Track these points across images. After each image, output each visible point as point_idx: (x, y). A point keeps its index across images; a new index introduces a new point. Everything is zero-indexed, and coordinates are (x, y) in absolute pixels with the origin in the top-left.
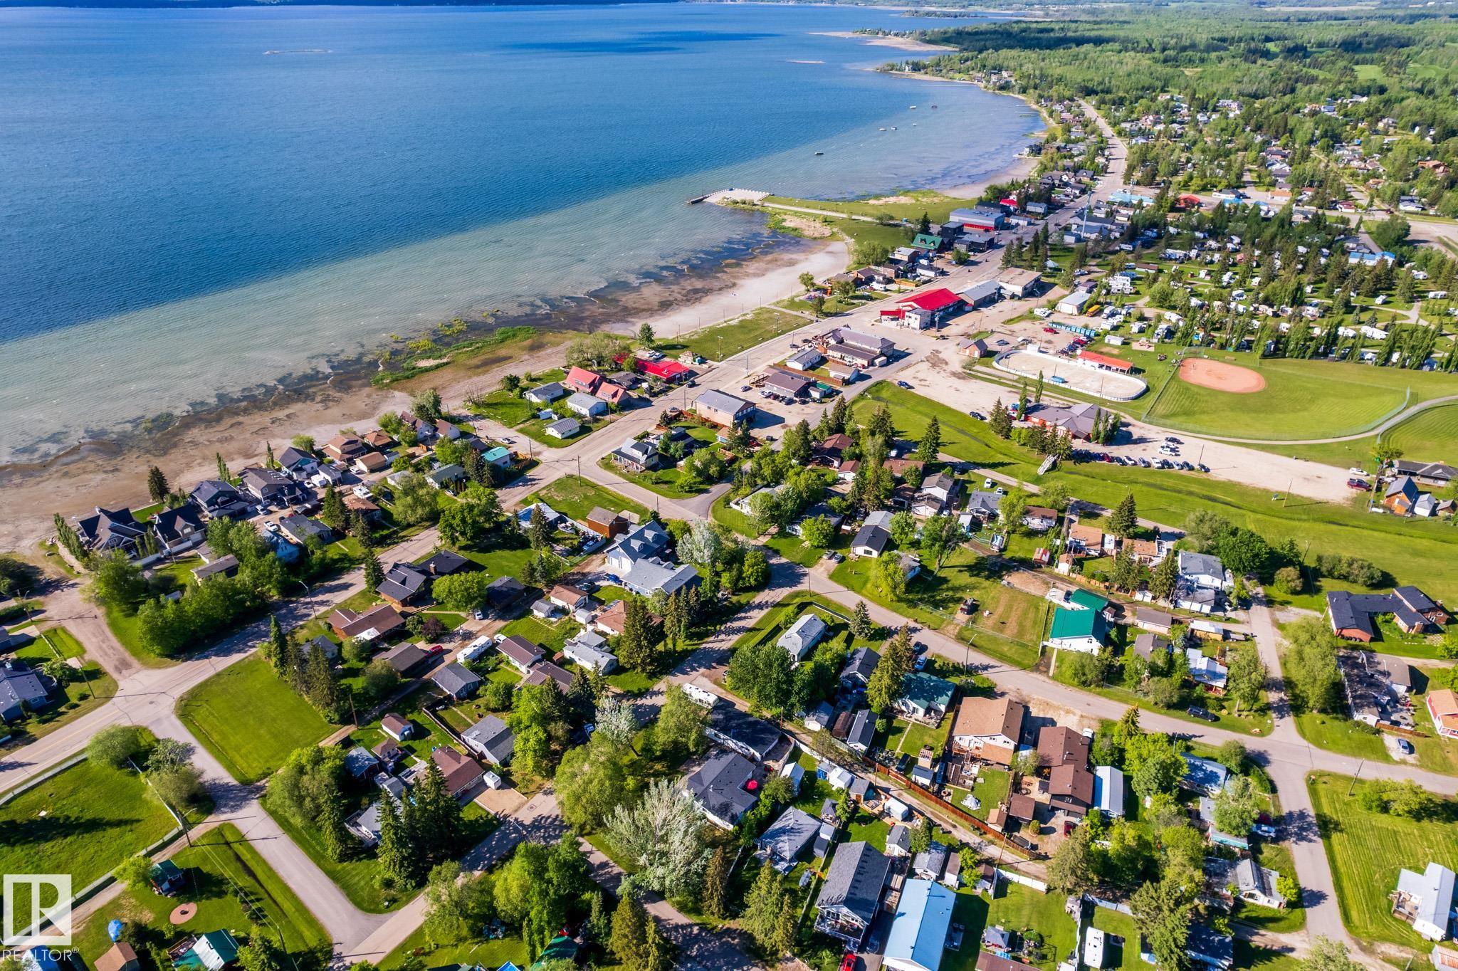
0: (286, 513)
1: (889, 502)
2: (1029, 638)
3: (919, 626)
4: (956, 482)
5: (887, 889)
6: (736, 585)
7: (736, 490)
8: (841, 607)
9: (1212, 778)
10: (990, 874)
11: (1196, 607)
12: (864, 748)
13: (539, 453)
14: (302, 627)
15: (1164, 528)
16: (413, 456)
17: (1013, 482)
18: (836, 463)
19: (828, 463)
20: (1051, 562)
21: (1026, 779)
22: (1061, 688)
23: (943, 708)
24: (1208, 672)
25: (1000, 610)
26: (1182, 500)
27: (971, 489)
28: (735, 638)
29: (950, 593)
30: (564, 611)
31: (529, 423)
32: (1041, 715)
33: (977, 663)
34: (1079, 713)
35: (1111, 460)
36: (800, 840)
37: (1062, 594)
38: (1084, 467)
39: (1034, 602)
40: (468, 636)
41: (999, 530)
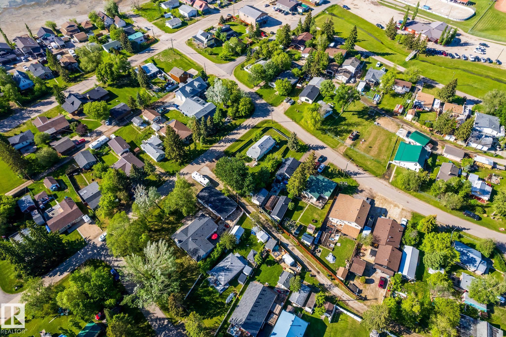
0: (34, 61)
1: (325, 72)
2: (383, 157)
3: (325, 145)
4: (362, 63)
5: (271, 313)
6: (235, 114)
7: (248, 60)
8: (287, 131)
9: (472, 261)
10: (331, 309)
11: (480, 147)
12: (279, 219)
13: (160, 36)
14: (24, 124)
15: (469, 97)
16: (101, 35)
17: (391, 64)
18: (302, 48)
19: (298, 48)
20: (403, 113)
21: (364, 247)
22: (394, 191)
23: (327, 198)
24: (481, 190)
25: (370, 139)
26: (482, 80)
27: (369, 67)
28: (229, 145)
29: (346, 127)
30: (148, 123)
31: (160, 20)
32: (380, 206)
33: (352, 171)
34: (401, 207)
35: (446, 55)
36: (231, 275)
37: (405, 132)
38: (431, 58)
39: (389, 135)
40: (100, 134)
41: (379, 91)
